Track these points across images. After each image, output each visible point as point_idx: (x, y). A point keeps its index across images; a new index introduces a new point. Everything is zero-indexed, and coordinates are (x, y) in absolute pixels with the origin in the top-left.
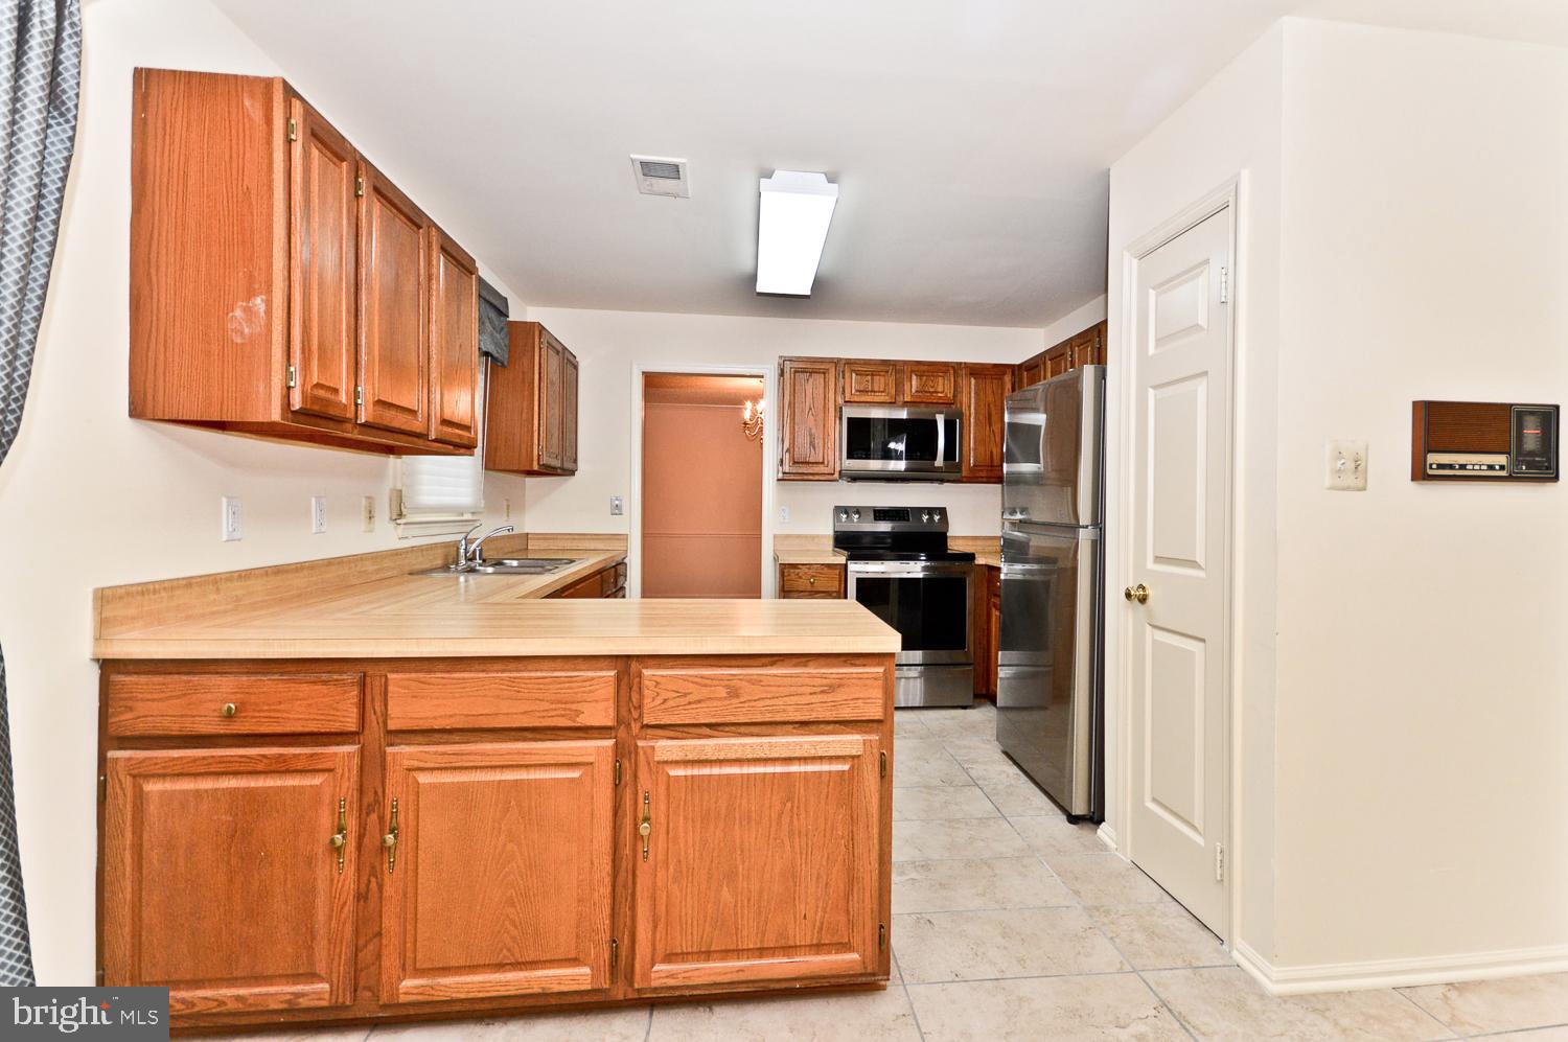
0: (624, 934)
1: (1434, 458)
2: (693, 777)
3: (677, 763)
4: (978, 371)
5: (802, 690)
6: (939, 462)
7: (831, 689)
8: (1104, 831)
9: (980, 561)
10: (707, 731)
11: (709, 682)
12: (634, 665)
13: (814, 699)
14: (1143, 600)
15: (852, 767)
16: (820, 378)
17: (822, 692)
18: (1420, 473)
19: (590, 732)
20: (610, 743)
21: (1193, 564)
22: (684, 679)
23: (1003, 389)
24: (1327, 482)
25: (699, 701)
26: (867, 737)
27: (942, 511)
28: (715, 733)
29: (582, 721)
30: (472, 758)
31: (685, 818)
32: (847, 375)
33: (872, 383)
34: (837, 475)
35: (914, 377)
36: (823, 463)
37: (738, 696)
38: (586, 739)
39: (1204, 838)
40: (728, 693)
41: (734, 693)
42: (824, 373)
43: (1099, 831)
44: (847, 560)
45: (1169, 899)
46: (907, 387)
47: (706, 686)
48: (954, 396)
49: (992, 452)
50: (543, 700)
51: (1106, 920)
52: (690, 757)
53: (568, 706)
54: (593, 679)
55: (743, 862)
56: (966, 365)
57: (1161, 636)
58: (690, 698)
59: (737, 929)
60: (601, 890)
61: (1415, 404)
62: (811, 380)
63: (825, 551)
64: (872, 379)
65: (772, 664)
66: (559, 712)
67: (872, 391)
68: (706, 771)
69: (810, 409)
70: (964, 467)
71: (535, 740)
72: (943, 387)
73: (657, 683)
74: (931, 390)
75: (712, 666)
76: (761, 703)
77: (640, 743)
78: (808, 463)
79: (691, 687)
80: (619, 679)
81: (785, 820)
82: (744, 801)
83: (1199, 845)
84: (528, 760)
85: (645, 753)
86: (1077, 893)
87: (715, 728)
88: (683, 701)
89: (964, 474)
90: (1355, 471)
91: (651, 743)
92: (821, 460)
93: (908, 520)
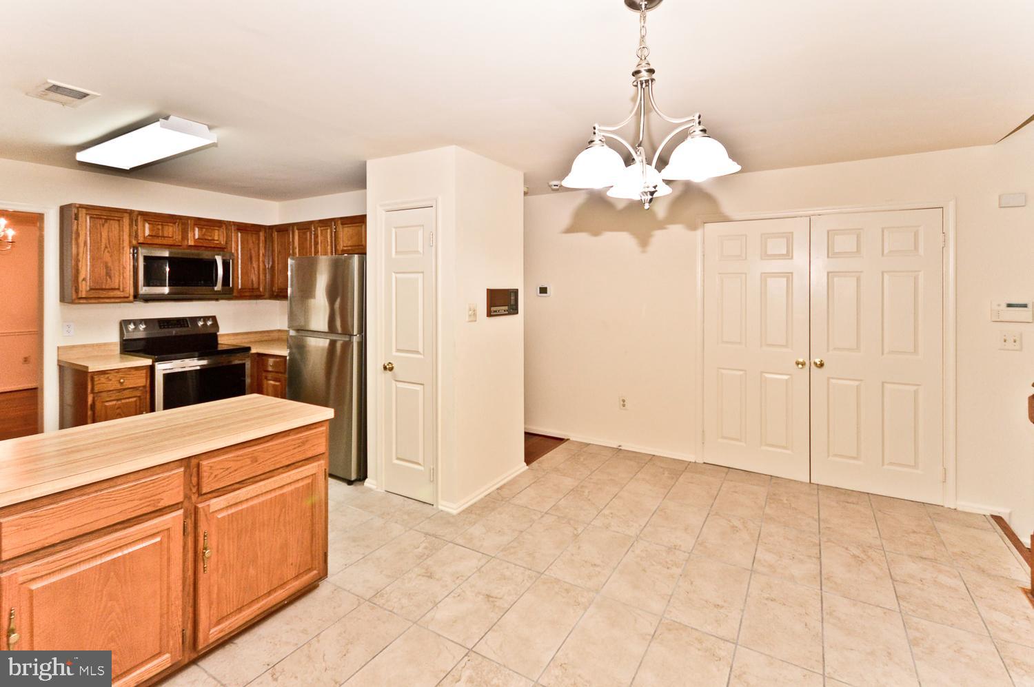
0: (188, 623)
1: (493, 309)
2: (232, 514)
3: (222, 510)
4: (243, 228)
5: (290, 448)
6: (218, 287)
7: (303, 443)
8: (367, 483)
9: (253, 351)
10: (237, 486)
11: (241, 458)
12: (194, 462)
13: (296, 451)
14: (391, 369)
15: (313, 480)
16: (115, 225)
17: (299, 446)
18: (489, 314)
19: (164, 510)
20: (181, 512)
21: (417, 352)
22: (226, 460)
23: (259, 240)
24: (467, 319)
25: (236, 470)
26: (319, 463)
27: (214, 318)
28: (243, 485)
29: (162, 504)
30: (79, 556)
31: (229, 539)
32: (140, 223)
33: (163, 231)
34: (131, 298)
35: (197, 229)
36: (119, 289)
37: (256, 461)
38: (162, 515)
39: (424, 467)
40: (252, 461)
41: (255, 460)
42: (119, 220)
43: (365, 484)
44: (153, 362)
45: (406, 499)
46: (190, 235)
47: (240, 460)
48: (226, 243)
49: (252, 280)
50: (134, 500)
51: (390, 517)
52: (231, 503)
53: (152, 498)
54: (169, 477)
55: (261, 549)
56: (234, 223)
57: (400, 385)
58: (232, 469)
59: (257, 586)
60: (177, 603)
61: (488, 290)
62: (106, 225)
63: (114, 355)
64: (163, 228)
65: (271, 439)
66: (145, 505)
67: (162, 237)
68: (240, 508)
69: (106, 247)
70: (235, 291)
71: (125, 528)
72: (218, 236)
73: (211, 467)
74: (210, 238)
75: (240, 449)
76: (269, 461)
77: (200, 506)
78: (102, 289)
79: (232, 464)
80: (185, 472)
81: (282, 518)
82: (261, 517)
83: (422, 471)
84: (123, 542)
85: (204, 510)
86: (372, 512)
87: (242, 483)
88: (227, 472)
89: (234, 294)
90: (473, 315)
91: (207, 503)
92: (117, 287)
93: (188, 326)
